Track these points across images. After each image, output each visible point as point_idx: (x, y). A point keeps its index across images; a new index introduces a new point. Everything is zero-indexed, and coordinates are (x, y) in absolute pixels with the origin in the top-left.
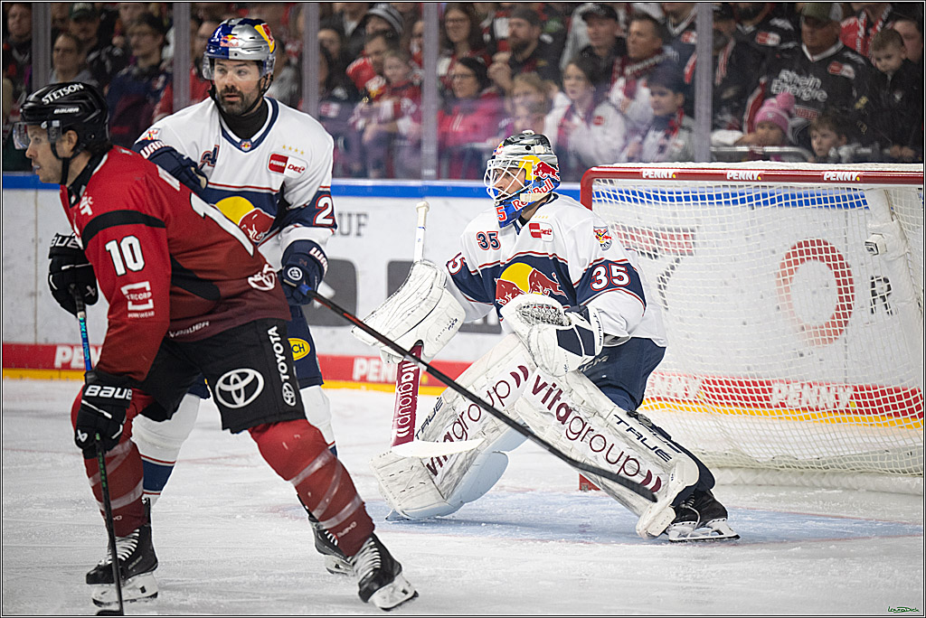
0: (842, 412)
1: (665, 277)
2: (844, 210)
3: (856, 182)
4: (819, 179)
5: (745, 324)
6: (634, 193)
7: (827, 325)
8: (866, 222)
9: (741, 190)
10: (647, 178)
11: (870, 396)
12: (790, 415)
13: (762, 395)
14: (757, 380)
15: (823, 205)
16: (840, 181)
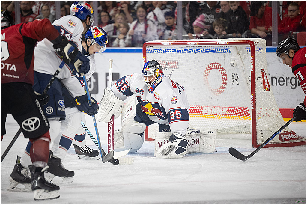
0: (224, 115)
1: (169, 76)
2: (223, 53)
3: (227, 44)
4: (215, 44)
5: (194, 89)
6: (159, 50)
7: (219, 89)
8: (230, 57)
9: (192, 48)
10: (163, 45)
11: (233, 110)
12: (208, 117)
13: (200, 111)
14: (198, 106)
15: (217, 52)
16: (222, 44)
